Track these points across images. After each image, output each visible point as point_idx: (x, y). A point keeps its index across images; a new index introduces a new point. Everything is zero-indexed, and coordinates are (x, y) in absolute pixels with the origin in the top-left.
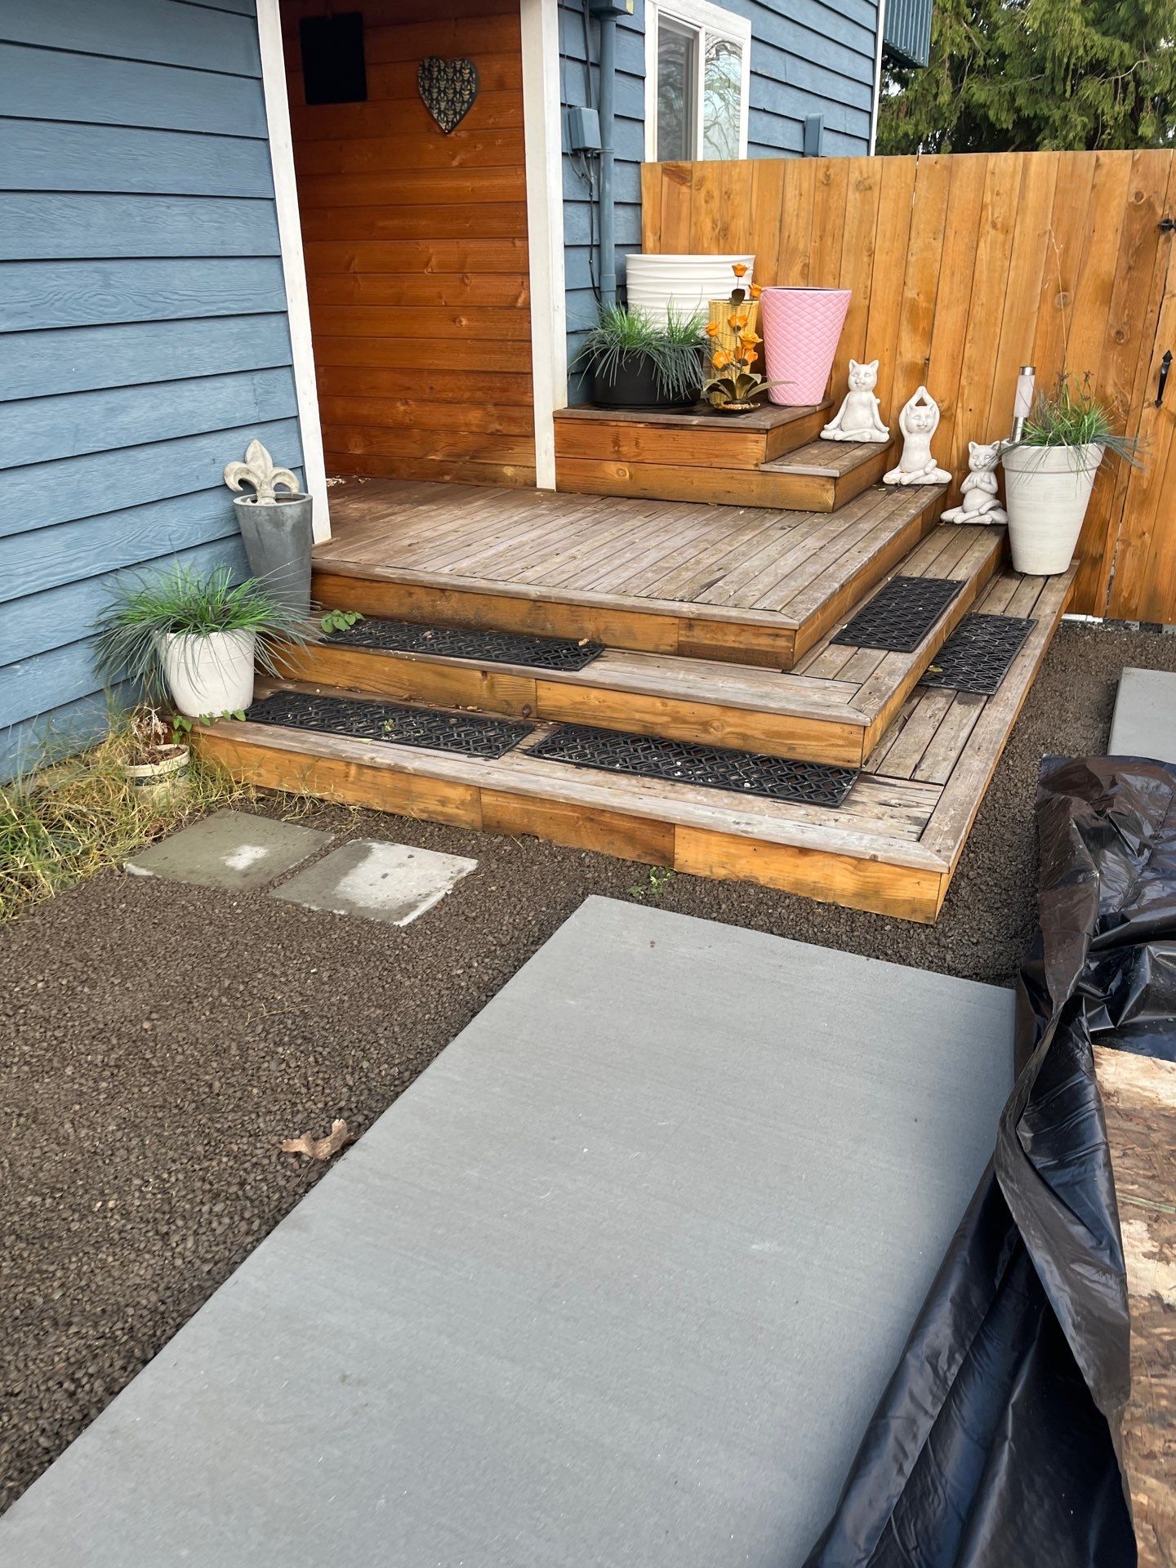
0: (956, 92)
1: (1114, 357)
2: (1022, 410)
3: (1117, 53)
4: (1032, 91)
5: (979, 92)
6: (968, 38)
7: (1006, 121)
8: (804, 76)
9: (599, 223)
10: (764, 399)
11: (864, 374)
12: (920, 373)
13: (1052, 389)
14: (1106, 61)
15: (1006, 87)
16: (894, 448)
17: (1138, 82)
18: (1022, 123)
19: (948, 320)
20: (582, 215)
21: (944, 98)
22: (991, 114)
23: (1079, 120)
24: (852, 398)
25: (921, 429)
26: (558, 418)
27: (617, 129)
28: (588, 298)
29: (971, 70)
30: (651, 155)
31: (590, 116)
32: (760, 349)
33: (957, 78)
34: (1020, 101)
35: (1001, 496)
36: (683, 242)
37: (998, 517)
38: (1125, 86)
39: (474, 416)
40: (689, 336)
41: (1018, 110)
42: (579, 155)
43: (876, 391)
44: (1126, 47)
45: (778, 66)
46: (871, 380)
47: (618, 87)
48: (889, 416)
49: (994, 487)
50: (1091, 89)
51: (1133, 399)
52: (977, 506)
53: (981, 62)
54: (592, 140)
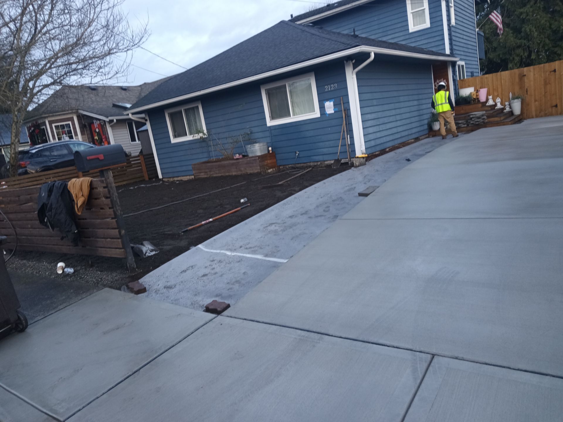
1: (521, 90)
2: (511, 97)
7: (498, 61)
8: (470, 66)
9: (456, 87)
10: (478, 101)
11: (490, 97)
12: (498, 96)
13: (514, 94)
16: (496, 105)
19: (500, 90)
20: (454, 86)
25: (499, 102)
27: (456, 77)
28: (455, 94)
30: (458, 79)
31: (454, 76)
32: (478, 96)
35: (510, 108)
36: (464, 86)
37: (510, 110)
40: (469, 96)
42: (454, 80)
43: (492, 99)
44: (525, 41)
45: (468, 66)
47: (456, 72)
48: (494, 101)
49: (509, 106)
51: (524, 94)
52: (508, 109)
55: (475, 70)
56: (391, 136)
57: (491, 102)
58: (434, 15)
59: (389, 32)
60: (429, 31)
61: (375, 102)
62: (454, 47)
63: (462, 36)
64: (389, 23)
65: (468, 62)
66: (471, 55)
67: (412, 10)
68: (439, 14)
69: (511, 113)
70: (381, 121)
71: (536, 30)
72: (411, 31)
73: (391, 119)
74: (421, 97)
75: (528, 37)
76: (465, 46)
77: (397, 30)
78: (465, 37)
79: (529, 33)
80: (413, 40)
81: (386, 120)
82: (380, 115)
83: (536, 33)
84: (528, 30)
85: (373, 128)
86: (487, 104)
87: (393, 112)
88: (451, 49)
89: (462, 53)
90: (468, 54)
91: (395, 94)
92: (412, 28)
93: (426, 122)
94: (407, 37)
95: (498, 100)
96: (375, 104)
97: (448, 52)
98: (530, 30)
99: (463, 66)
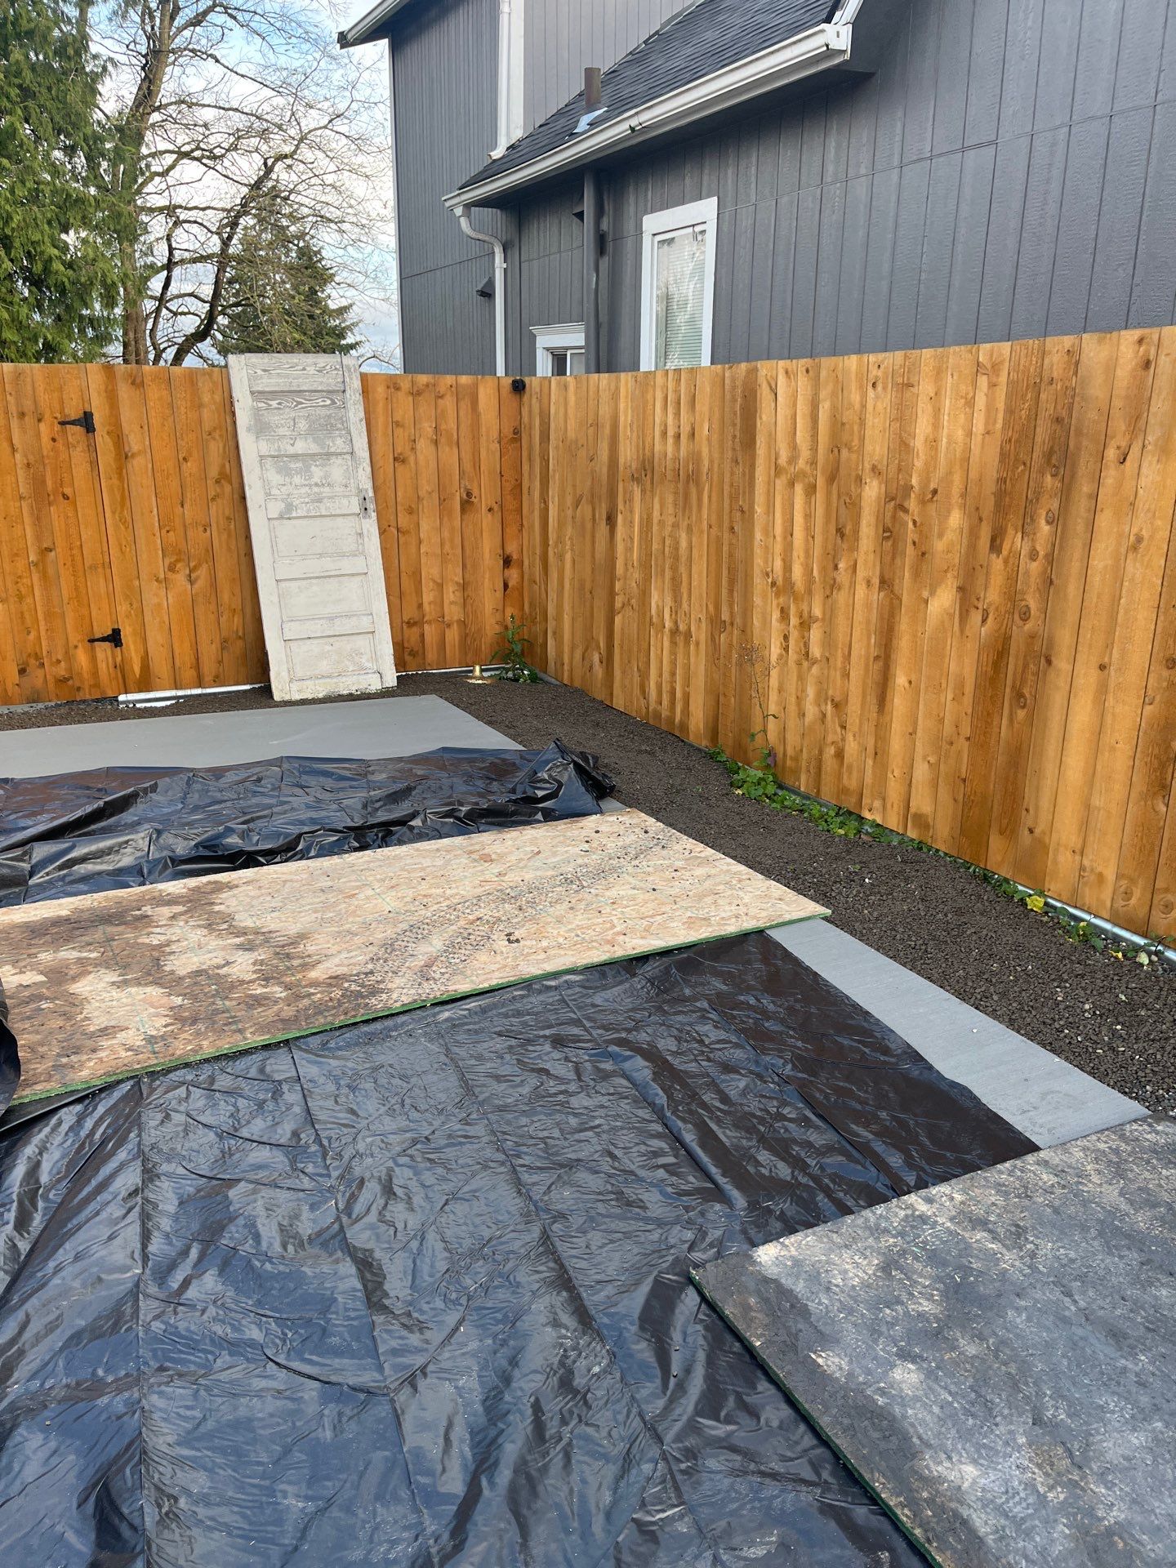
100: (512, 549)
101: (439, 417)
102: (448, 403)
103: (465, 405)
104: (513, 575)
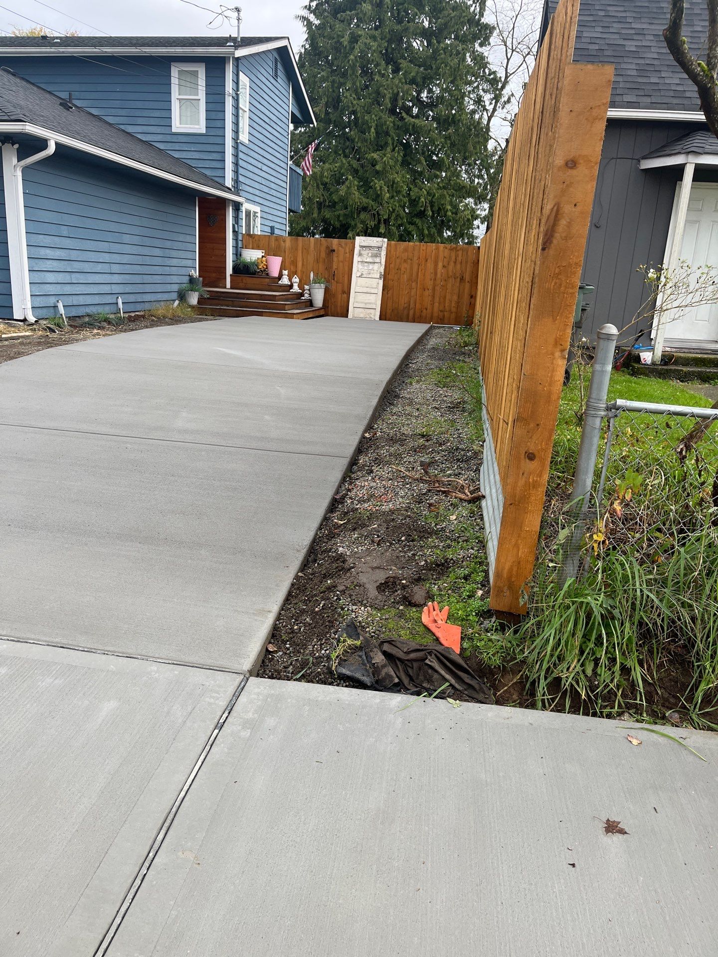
0: (319, 213)
1: (326, 272)
2: (311, 279)
3: (370, 206)
4: (345, 215)
5: (328, 214)
6: (323, 195)
7: (337, 224)
8: (270, 217)
9: (237, 243)
10: (267, 274)
11: (285, 272)
12: (295, 273)
13: (316, 275)
14: (367, 207)
15: (337, 213)
16: (291, 286)
17: (379, 215)
18: (342, 225)
19: (300, 264)
20: (234, 241)
21: (315, 215)
22: (332, 222)
23: (360, 226)
24: (284, 276)
25: (296, 282)
26: (231, 275)
27: (240, 227)
28: (235, 255)
29: (324, 206)
30: (244, 232)
31: (236, 225)
32: (266, 266)
33: (319, 209)
34: (341, 218)
35: (310, 295)
36: (251, 246)
37: (310, 298)
38: (374, 215)
39: (214, 275)
40: (254, 263)
41: (341, 221)
42: (234, 231)
43: (288, 276)
44: (373, 203)
45: (265, 215)
46: (287, 274)
47: (240, 220)
48: (290, 280)
49: (309, 292)
50: (363, 216)
51: (330, 279)
52: (306, 295)
53: (327, 204)
54: (237, 230)
55: (277, 225)
56: (97, 297)
57: (285, 281)
58: (213, 115)
59: (140, 121)
60: (203, 140)
61: (65, 231)
62: (241, 179)
63: (260, 165)
64: (139, 105)
65: (266, 209)
66: (274, 199)
67: (179, 95)
68: (220, 116)
69: (310, 303)
70: (77, 266)
71: (388, 191)
72: (174, 130)
73: (99, 268)
74: (168, 244)
75: (377, 198)
76: (264, 182)
77: (152, 122)
78: (265, 168)
79: (379, 192)
80: (177, 147)
81: (87, 267)
82: (74, 255)
83: (388, 195)
84: (378, 188)
85: (56, 274)
86: (280, 282)
87: (106, 257)
88: (236, 181)
89: (257, 192)
90: (268, 197)
91: (112, 227)
92: (178, 125)
93: (176, 288)
94: (168, 138)
95: (296, 280)
96: (65, 233)
97: (229, 183)
98: (381, 187)
99: (255, 213)
100: (473, 293)
101: (457, 256)
102: (460, 253)
103: (465, 253)
104: (472, 300)
